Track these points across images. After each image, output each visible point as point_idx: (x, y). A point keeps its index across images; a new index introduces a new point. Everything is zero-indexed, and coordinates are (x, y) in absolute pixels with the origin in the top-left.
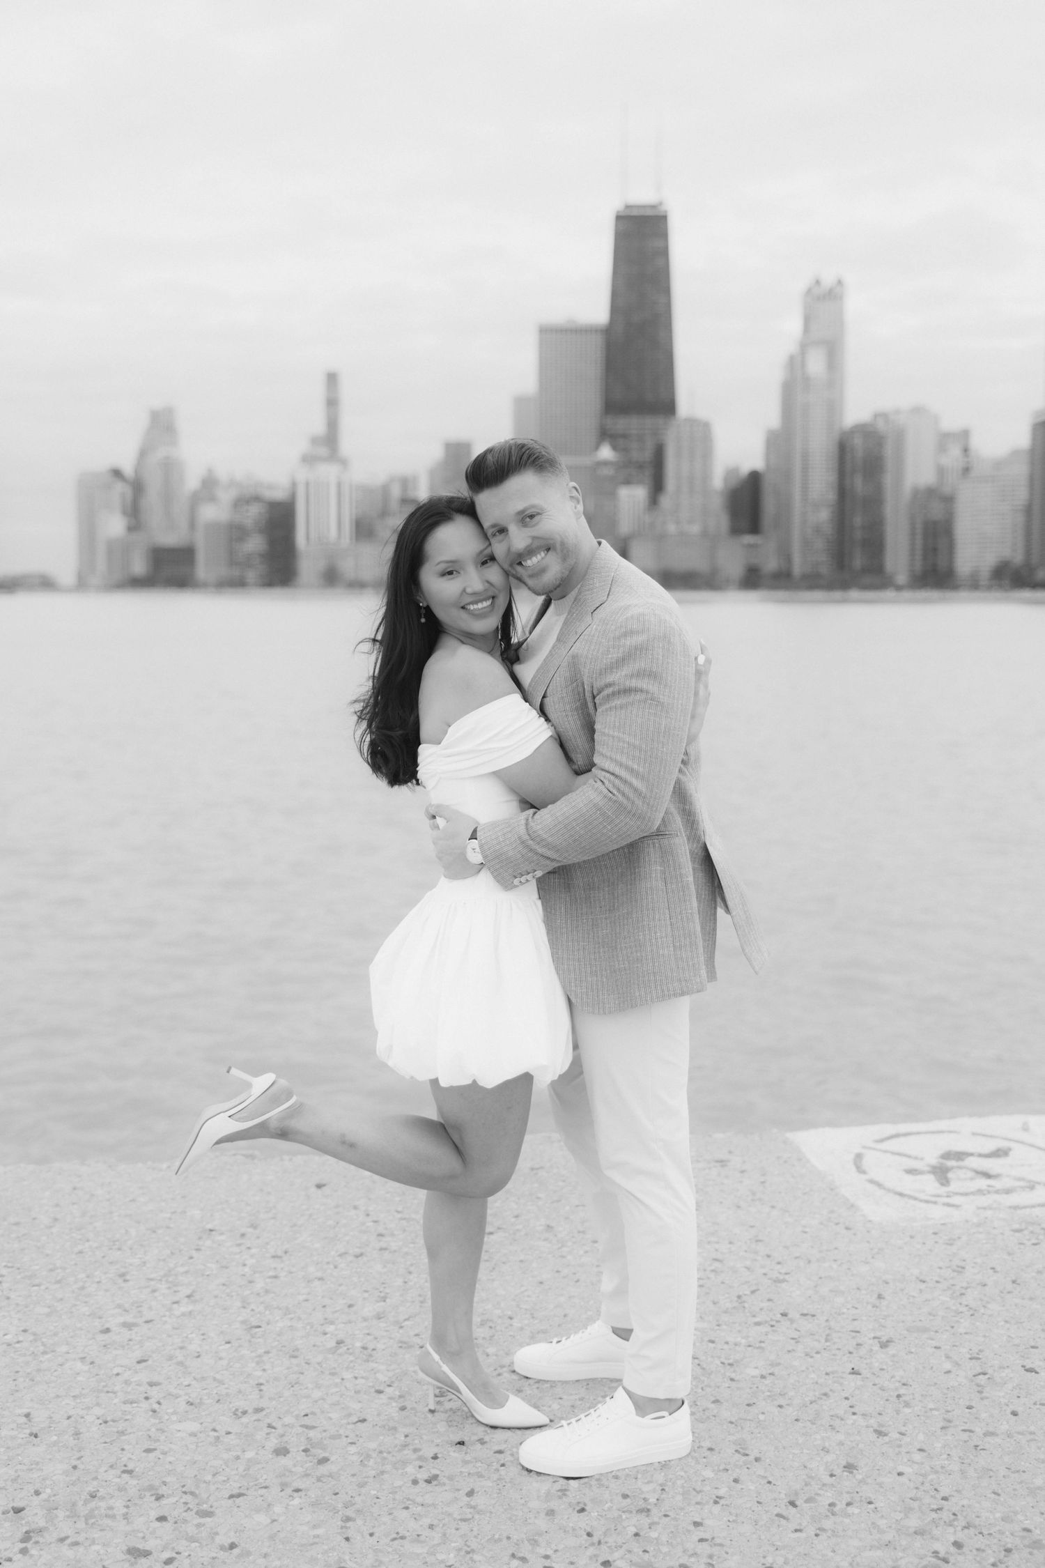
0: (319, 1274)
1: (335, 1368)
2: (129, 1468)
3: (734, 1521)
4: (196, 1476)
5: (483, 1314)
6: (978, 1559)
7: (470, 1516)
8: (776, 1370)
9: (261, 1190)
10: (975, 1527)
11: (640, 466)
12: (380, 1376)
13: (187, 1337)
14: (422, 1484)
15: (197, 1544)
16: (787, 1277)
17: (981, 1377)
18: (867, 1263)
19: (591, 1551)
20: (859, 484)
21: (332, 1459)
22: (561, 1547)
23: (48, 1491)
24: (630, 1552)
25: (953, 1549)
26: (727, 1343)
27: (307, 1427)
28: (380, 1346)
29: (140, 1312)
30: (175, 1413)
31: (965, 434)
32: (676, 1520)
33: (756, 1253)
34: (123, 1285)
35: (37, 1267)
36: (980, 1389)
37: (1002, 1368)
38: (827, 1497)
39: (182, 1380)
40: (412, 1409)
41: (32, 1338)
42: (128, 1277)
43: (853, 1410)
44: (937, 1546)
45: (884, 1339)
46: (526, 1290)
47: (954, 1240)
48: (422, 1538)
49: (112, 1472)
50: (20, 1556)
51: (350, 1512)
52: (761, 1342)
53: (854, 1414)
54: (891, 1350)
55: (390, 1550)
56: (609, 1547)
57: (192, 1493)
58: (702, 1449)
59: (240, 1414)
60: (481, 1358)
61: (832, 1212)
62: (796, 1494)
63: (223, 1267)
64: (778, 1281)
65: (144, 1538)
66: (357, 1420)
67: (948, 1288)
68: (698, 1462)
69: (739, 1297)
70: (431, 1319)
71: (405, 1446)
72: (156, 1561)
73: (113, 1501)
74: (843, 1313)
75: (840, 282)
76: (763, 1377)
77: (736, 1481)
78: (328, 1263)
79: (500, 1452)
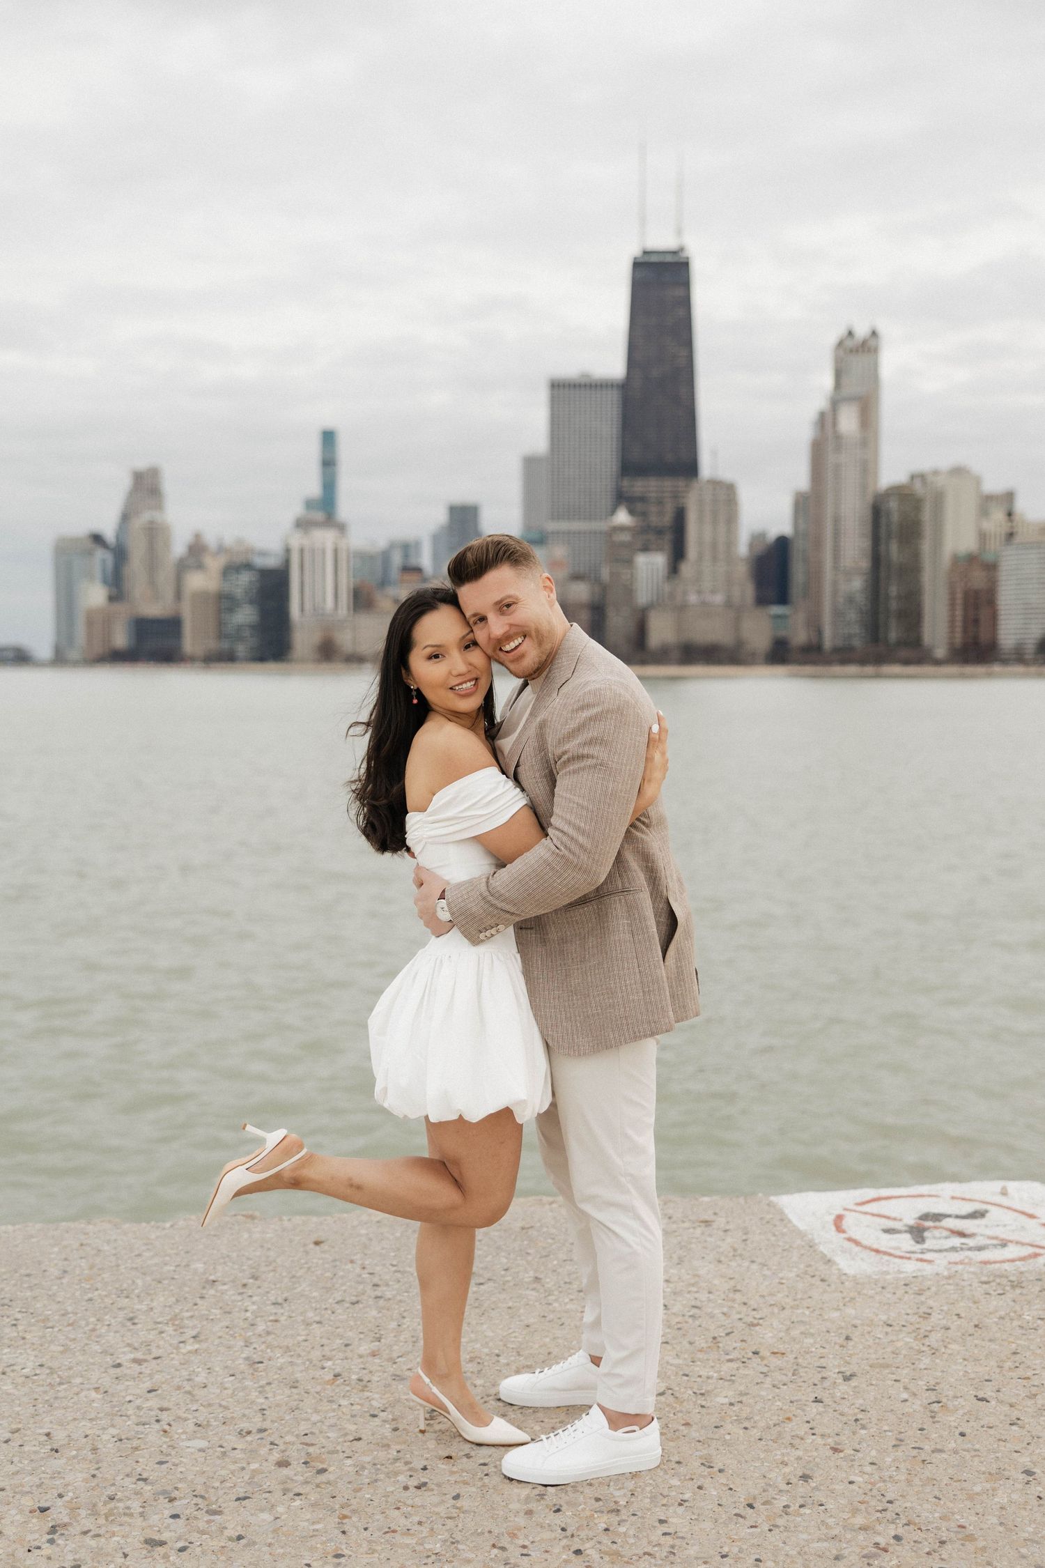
0: (317, 1319)
1: (332, 1397)
2: (145, 1476)
3: (696, 1519)
4: (205, 1483)
5: (471, 1352)
6: (915, 1549)
7: (456, 1515)
8: (744, 1399)
9: (262, 1247)
10: (915, 1524)
11: (659, 532)
12: (375, 1403)
13: (194, 1371)
14: (412, 1490)
15: (208, 1536)
16: (761, 1321)
17: (935, 1405)
18: (839, 1309)
19: (565, 1542)
20: (894, 550)
21: (331, 1469)
22: (537, 1539)
23: (71, 1494)
24: (600, 1543)
25: (892, 1541)
26: (700, 1376)
27: (307, 1444)
28: (375, 1378)
29: (149, 1350)
30: (184, 1432)
31: (1009, 497)
32: (643, 1518)
33: (734, 1300)
34: (132, 1327)
35: (50, 1312)
36: (933, 1414)
37: (956, 1397)
38: (784, 1500)
39: (190, 1406)
40: (404, 1430)
41: (48, 1371)
42: (136, 1321)
43: (813, 1431)
44: (879, 1539)
45: (848, 1374)
46: (514, 1332)
47: (924, 1290)
48: (411, 1532)
49: (127, 1479)
50: (48, 1545)
51: (345, 1512)
52: (731, 1376)
53: (813, 1434)
54: (854, 1383)
55: (383, 1540)
56: (581, 1540)
57: (202, 1497)
58: (668, 1463)
59: (244, 1434)
60: (470, 1388)
61: (810, 1266)
62: (755, 1498)
63: (225, 1312)
64: (752, 1325)
65: (159, 1531)
66: (352, 1439)
67: (914, 1331)
68: (666, 1472)
69: (714, 1338)
70: (421, 1356)
71: (396, 1460)
72: (171, 1549)
73: (130, 1502)
74: (812, 1352)
75: (874, 334)
76: (731, 1404)
77: (700, 1488)
78: (326, 1309)
79: (485, 1464)
